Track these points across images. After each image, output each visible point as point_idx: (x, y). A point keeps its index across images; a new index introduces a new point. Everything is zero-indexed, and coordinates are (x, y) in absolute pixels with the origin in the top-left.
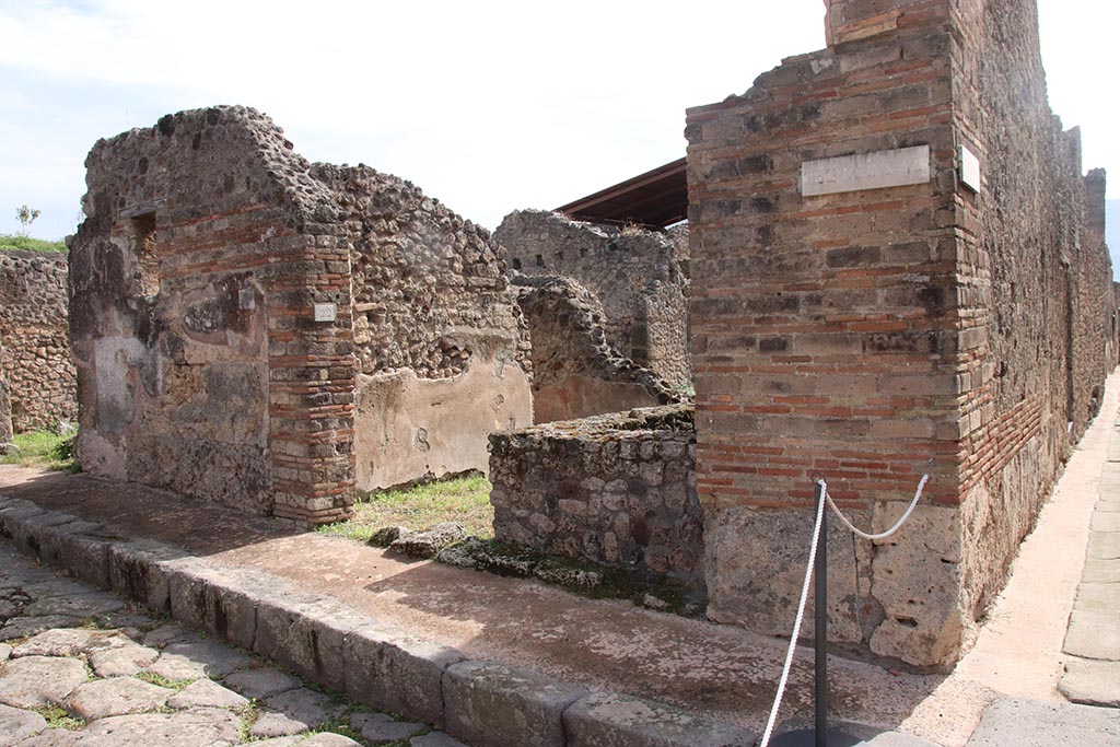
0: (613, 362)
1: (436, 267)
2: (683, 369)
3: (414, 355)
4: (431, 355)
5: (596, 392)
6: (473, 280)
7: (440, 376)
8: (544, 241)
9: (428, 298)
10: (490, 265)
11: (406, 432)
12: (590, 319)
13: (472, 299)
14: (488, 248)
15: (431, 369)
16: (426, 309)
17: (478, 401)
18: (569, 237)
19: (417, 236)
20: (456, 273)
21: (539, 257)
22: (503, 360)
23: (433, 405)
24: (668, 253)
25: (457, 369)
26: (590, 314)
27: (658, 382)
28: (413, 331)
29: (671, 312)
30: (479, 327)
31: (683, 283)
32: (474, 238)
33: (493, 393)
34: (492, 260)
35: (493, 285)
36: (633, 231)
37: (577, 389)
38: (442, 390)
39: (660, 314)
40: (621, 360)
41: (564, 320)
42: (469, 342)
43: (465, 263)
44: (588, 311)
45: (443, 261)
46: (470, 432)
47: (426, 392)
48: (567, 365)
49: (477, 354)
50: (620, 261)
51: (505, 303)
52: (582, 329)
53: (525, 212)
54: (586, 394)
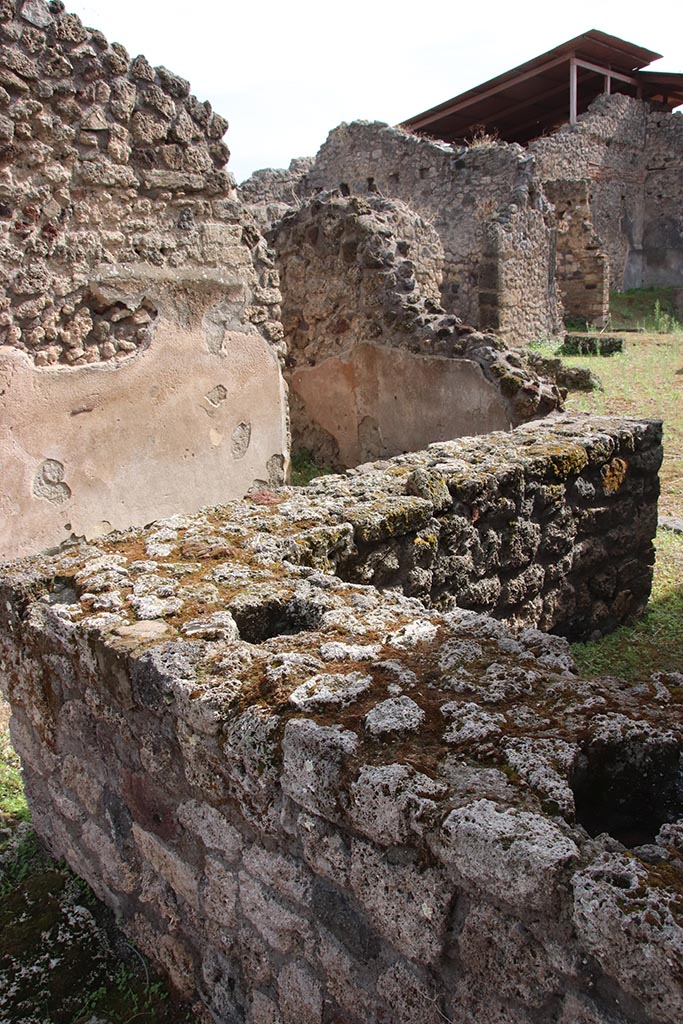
0: (427, 321)
1: (69, 148)
2: (543, 318)
3: (26, 323)
4: (65, 320)
5: (399, 372)
6: (155, 176)
7: (88, 358)
8: (376, 160)
9: (52, 210)
10: (192, 148)
11: (13, 468)
12: (393, 249)
13: (156, 212)
14: (184, 116)
15: (68, 347)
16: (49, 232)
17: (172, 400)
18: (406, 154)
19: (14, 79)
20: (115, 161)
21: (370, 180)
22: (224, 323)
23: (74, 413)
24: (528, 169)
25: (127, 344)
26: (393, 242)
27: (501, 357)
28: (20, 277)
29: (529, 245)
30: (171, 264)
31: (545, 208)
32: (152, 94)
33: (204, 383)
34: (196, 140)
35: (198, 185)
36: (485, 144)
37: (370, 365)
38: (93, 386)
39: (515, 248)
40: (441, 318)
41: (350, 251)
42: (150, 293)
43: (137, 144)
44: (389, 235)
45: (85, 137)
46: (158, 456)
47: (56, 391)
48: (355, 325)
49: (168, 316)
50: (468, 182)
51: (226, 220)
52: (378, 266)
53: (354, 125)
54: (385, 374)
